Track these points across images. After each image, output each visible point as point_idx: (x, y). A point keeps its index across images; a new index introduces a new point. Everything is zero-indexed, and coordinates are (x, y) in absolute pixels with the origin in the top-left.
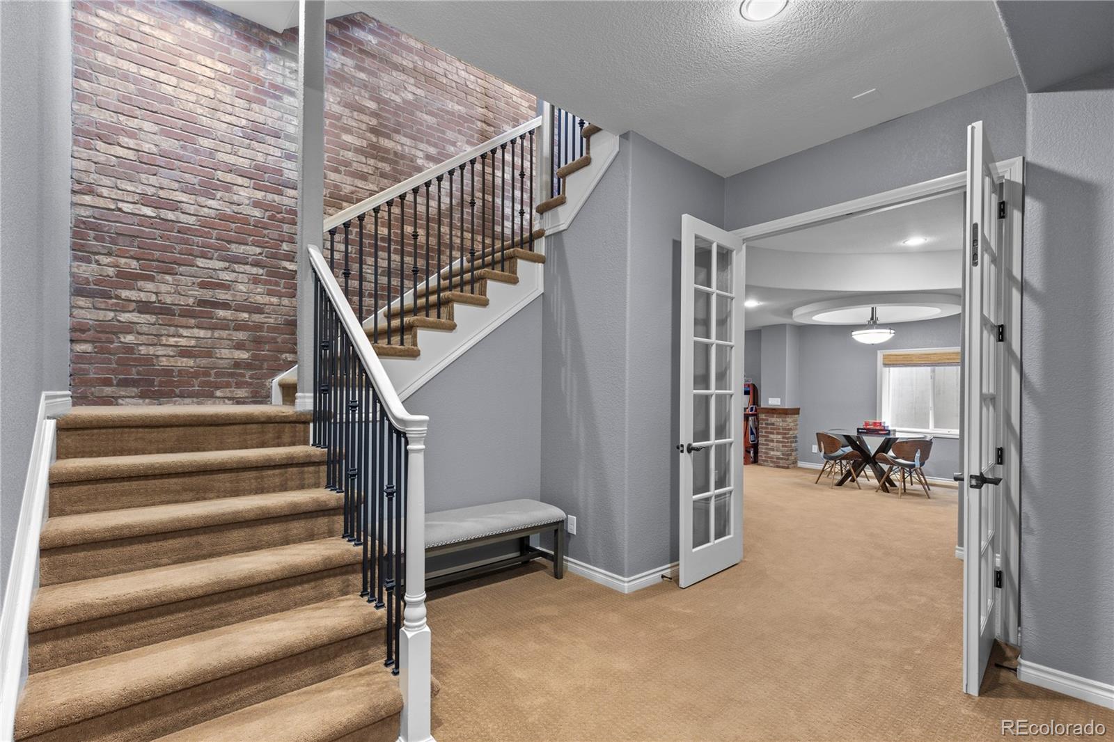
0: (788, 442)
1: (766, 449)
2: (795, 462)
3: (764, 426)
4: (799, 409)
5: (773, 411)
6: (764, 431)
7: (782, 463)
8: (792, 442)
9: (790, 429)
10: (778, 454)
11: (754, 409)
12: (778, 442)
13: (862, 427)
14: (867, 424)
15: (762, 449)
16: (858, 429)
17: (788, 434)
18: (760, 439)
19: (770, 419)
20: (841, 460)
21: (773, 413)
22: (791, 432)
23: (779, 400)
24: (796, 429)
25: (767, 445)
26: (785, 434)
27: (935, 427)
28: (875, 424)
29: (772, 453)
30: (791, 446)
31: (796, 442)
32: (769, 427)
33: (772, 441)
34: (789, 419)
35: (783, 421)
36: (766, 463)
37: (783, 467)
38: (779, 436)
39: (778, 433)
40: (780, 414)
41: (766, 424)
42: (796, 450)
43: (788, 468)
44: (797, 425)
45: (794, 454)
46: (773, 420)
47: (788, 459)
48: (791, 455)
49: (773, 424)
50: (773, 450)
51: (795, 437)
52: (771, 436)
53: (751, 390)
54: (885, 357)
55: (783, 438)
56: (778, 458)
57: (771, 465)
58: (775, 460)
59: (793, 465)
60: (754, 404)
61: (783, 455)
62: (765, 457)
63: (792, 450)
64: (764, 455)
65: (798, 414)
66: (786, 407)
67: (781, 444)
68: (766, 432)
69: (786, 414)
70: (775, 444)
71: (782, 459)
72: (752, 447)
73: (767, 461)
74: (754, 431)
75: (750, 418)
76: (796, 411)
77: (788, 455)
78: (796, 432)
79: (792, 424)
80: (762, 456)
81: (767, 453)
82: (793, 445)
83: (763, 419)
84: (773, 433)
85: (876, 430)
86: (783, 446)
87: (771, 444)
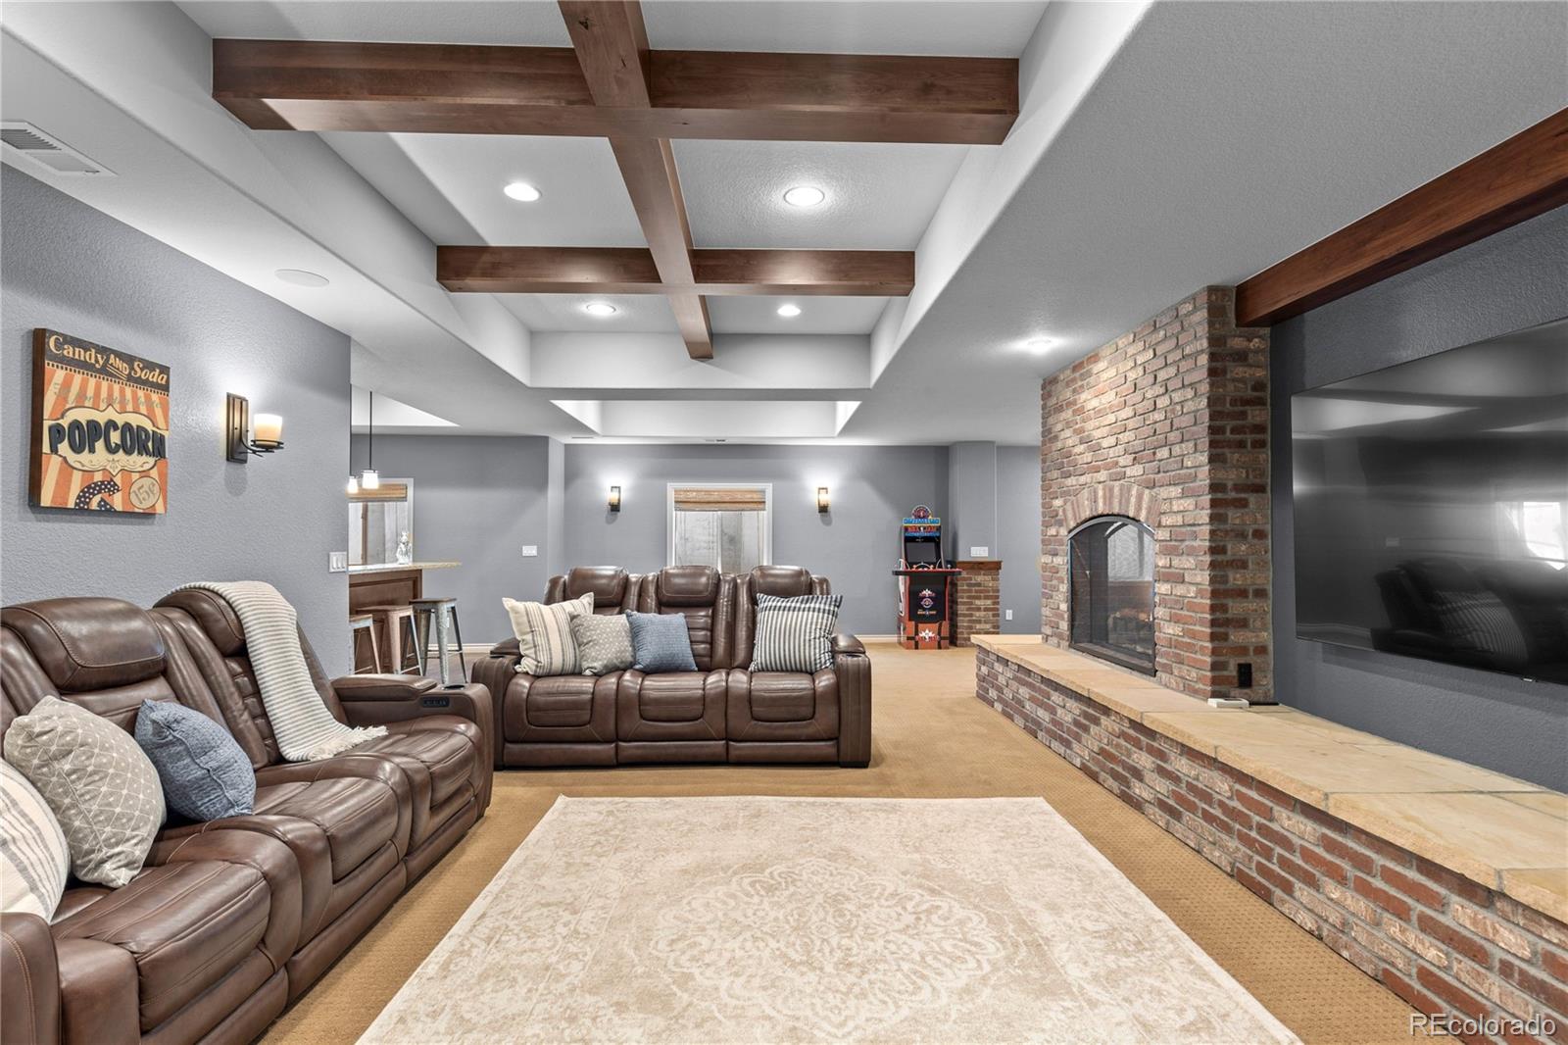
1: (970, 621)
3: (965, 588)
4: (999, 561)
6: (965, 595)
10: (987, 626)
12: (986, 609)
15: (963, 622)
19: (974, 578)
21: (979, 569)
23: (986, 548)
25: (969, 615)
29: (978, 626)
32: (973, 589)
33: (979, 609)
34: (993, 577)
36: (970, 643)
38: (988, 602)
39: (986, 598)
40: (990, 569)
41: (969, 585)
44: (1003, 584)
46: (980, 578)
49: (979, 585)
50: (979, 622)
52: (977, 602)
55: (994, 603)
62: (969, 633)
64: (965, 632)
65: (1000, 568)
67: (991, 613)
68: (968, 597)
70: (982, 613)
73: (969, 640)
76: (997, 565)
79: (997, 583)
80: (962, 634)
81: (970, 628)
83: (963, 578)
84: (979, 598)
86: (994, 616)
87: (977, 614)
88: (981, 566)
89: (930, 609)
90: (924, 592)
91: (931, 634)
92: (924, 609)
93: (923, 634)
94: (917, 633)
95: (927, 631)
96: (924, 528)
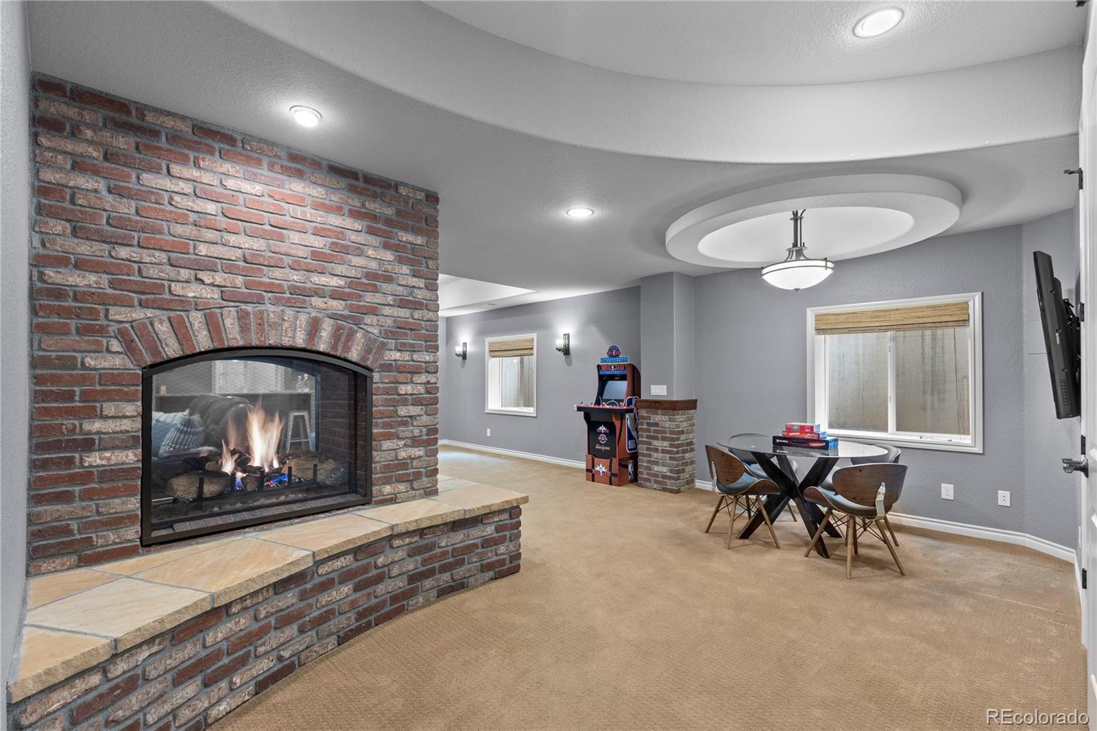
0: (678, 452)
1: (649, 462)
2: (690, 482)
3: (645, 427)
4: (696, 401)
5: (657, 405)
6: (645, 434)
7: (670, 484)
8: (684, 452)
9: (682, 432)
10: (665, 470)
11: (634, 402)
12: (664, 451)
13: (781, 435)
14: (789, 429)
15: (643, 461)
16: (775, 438)
17: (678, 439)
18: (640, 446)
19: (653, 417)
20: (747, 493)
21: (657, 408)
22: (683, 437)
23: (665, 387)
24: (691, 432)
25: (650, 456)
26: (673, 440)
27: (897, 430)
28: (802, 429)
29: (656, 468)
30: (683, 458)
31: (692, 450)
32: (652, 428)
33: (656, 450)
34: (680, 417)
35: (670, 420)
36: (648, 484)
37: (671, 491)
38: (666, 444)
39: (664, 439)
40: (665, 409)
41: (649, 424)
42: (692, 462)
43: (678, 491)
44: (694, 425)
45: (688, 468)
46: (657, 418)
47: (678, 478)
48: (683, 471)
49: (656, 425)
50: (657, 463)
51: (691, 444)
52: (655, 443)
53: (628, 373)
54: (818, 318)
55: (671, 446)
56: (664, 477)
57: (655, 486)
58: (660, 479)
59: (687, 486)
60: (634, 395)
61: (671, 471)
62: (647, 474)
63: (686, 464)
64: (645, 472)
65: (695, 408)
66: (675, 399)
67: (667, 456)
68: (648, 437)
69: (674, 409)
70: (660, 455)
71: (670, 478)
72: (631, 458)
73: (649, 480)
74: (634, 433)
75: (627, 416)
76: (691, 405)
77: (678, 472)
78: (691, 436)
79: (685, 424)
80: (643, 473)
81: (649, 469)
82: (687, 455)
83: (643, 418)
84: (656, 438)
85: (804, 440)
86: (671, 459)
87: (655, 455)
88: (657, 404)
89: (605, 445)
90: (600, 428)
91: (604, 469)
92: (601, 445)
93: (597, 468)
94: (593, 467)
95: (601, 466)
96: (615, 367)
